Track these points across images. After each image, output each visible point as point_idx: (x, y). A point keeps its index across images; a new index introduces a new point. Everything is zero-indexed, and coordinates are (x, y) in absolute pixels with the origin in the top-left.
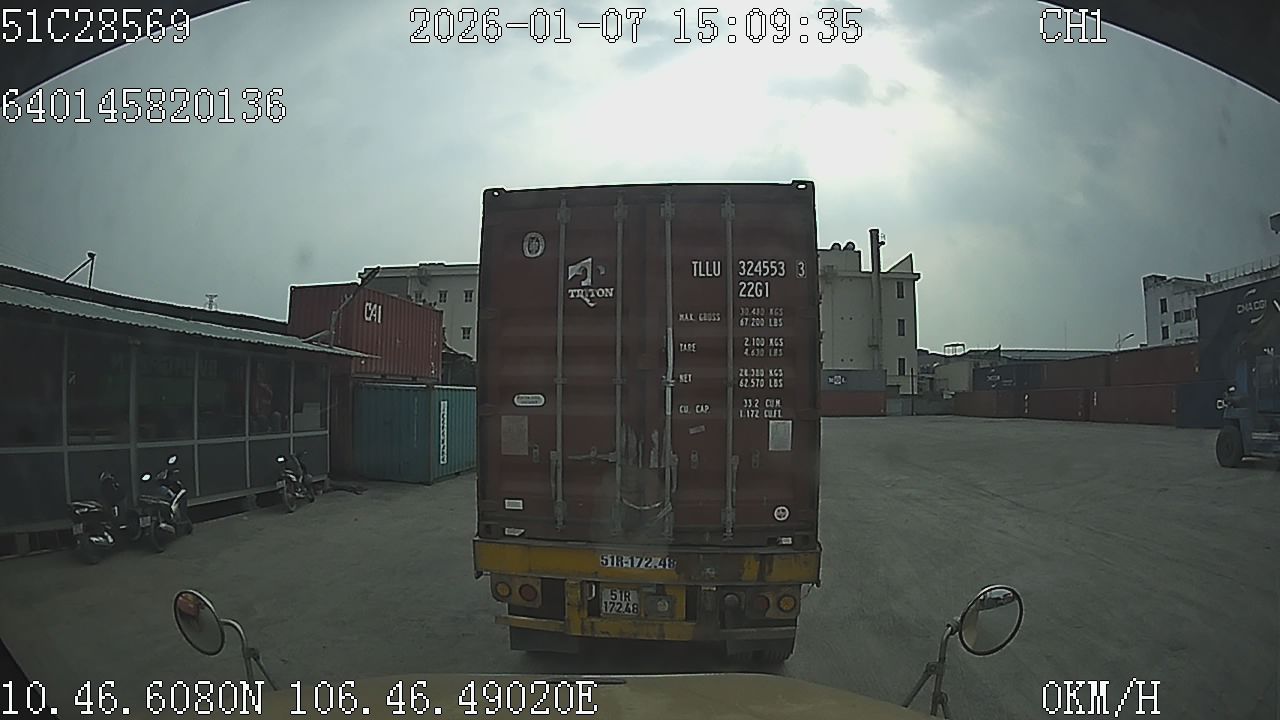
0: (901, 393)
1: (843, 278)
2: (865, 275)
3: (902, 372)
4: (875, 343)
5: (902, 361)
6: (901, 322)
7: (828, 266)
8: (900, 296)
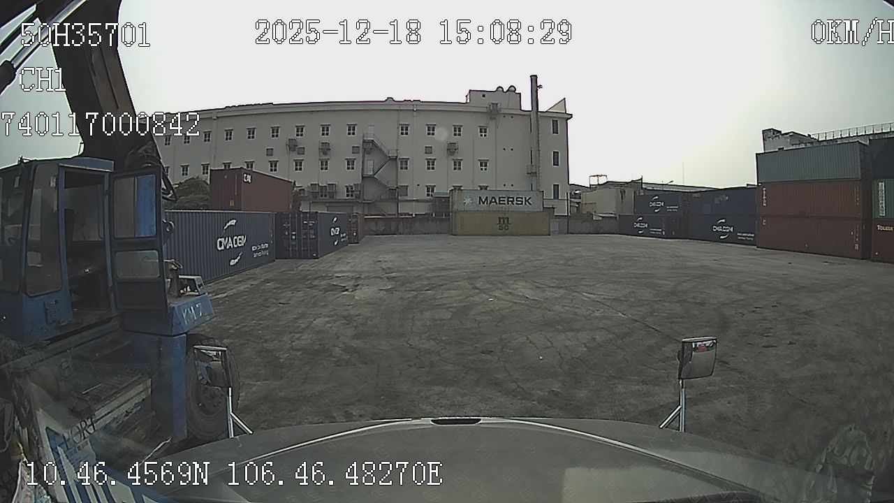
0: (555, 214)
1: (505, 115)
2: (525, 113)
3: (556, 196)
4: (534, 171)
5: (556, 187)
6: (556, 154)
7: (493, 104)
8: (555, 131)
